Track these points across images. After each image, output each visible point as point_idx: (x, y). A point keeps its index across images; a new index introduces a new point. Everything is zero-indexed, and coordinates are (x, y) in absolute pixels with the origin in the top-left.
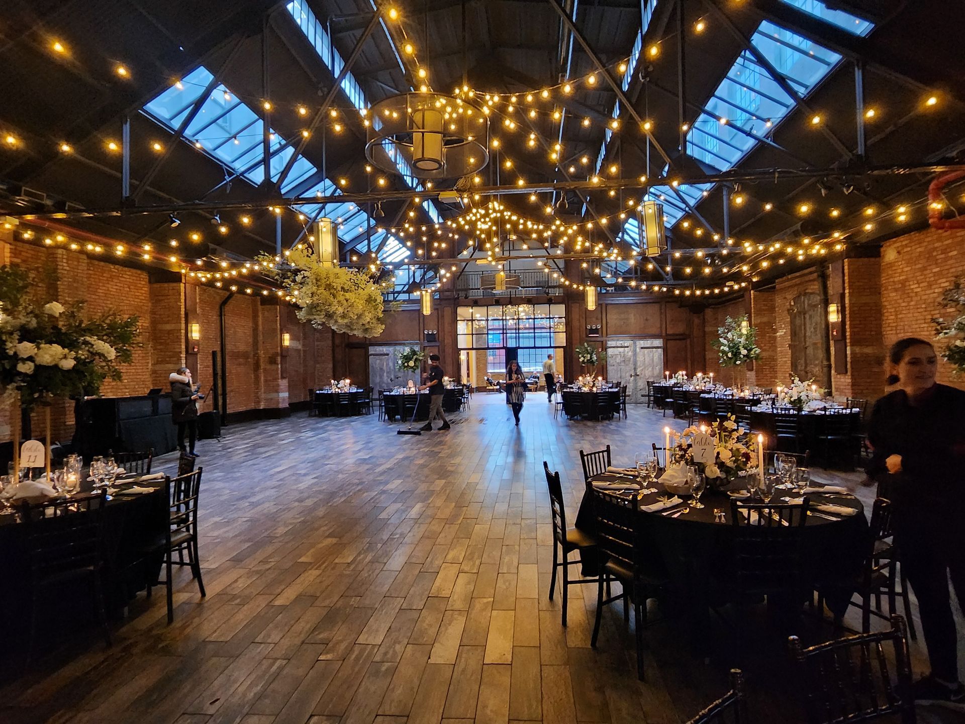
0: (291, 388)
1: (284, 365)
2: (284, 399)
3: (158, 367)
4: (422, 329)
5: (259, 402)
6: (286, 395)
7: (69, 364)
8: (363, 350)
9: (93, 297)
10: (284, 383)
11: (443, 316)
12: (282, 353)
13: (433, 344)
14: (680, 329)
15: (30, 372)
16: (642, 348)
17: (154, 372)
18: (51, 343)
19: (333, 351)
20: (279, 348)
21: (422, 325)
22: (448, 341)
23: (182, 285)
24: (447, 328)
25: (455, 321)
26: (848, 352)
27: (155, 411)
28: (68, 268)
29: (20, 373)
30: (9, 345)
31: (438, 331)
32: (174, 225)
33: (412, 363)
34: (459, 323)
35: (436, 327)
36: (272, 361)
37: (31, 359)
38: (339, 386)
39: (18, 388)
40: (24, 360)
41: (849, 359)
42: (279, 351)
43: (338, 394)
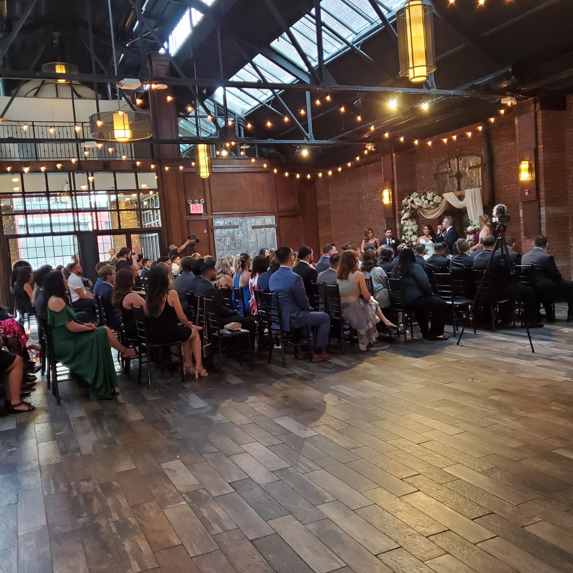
16: (254, 228)
26: (543, 213)
41: (543, 221)
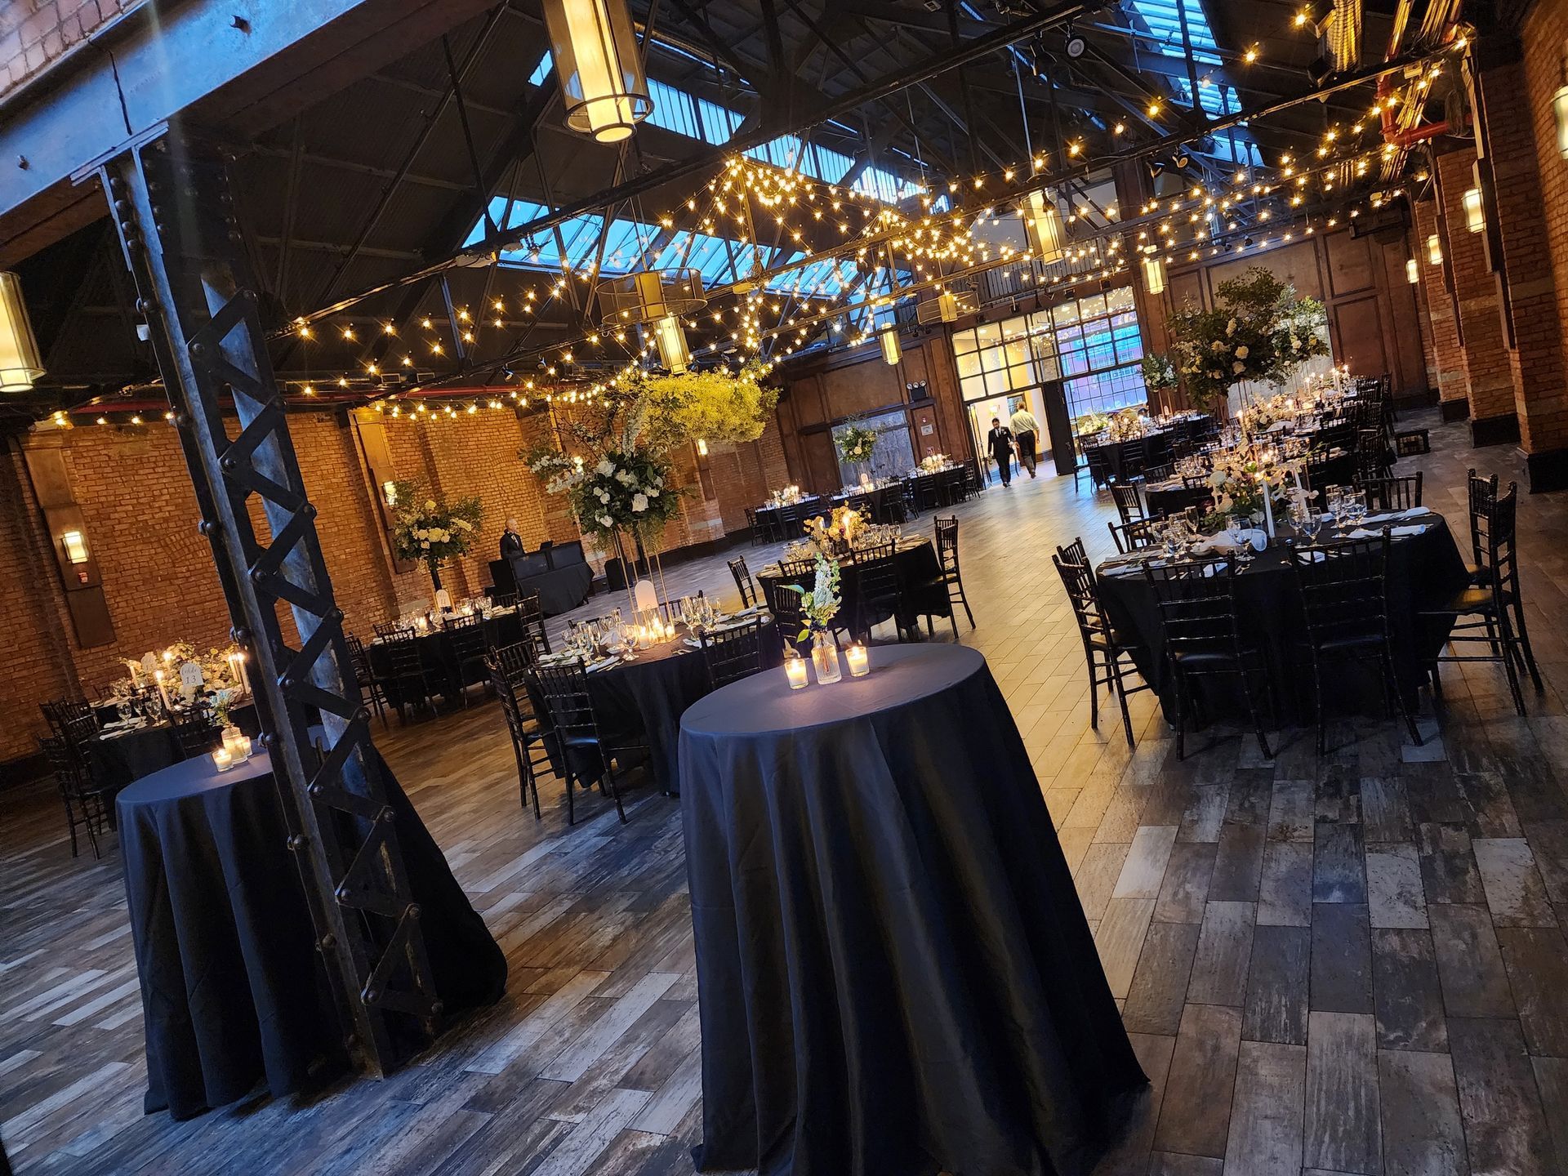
0: (724, 511)
1: (706, 482)
2: (715, 528)
3: (550, 516)
4: (903, 383)
5: (685, 538)
6: (719, 521)
7: (446, 539)
8: (825, 434)
9: (466, 452)
10: (712, 506)
11: (931, 355)
12: (699, 466)
13: (923, 403)
14: (1363, 278)
15: (428, 547)
17: (548, 522)
18: (434, 527)
19: (783, 444)
20: (695, 461)
21: (901, 377)
22: (946, 393)
23: (551, 414)
24: (942, 373)
25: (951, 358)
27: (551, 565)
28: (435, 429)
29: (423, 549)
30: (414, 534)
31: (928, 383)
32: (508, 378)
33: (858, 450)
34: (959, 360)
35: (924, 375)
36: (690, 480)
37: (426, 539)
38: (783, 497)
39: (425, 558)
40: (423, 541)
42: (696, 465)
43: (782, 509)
